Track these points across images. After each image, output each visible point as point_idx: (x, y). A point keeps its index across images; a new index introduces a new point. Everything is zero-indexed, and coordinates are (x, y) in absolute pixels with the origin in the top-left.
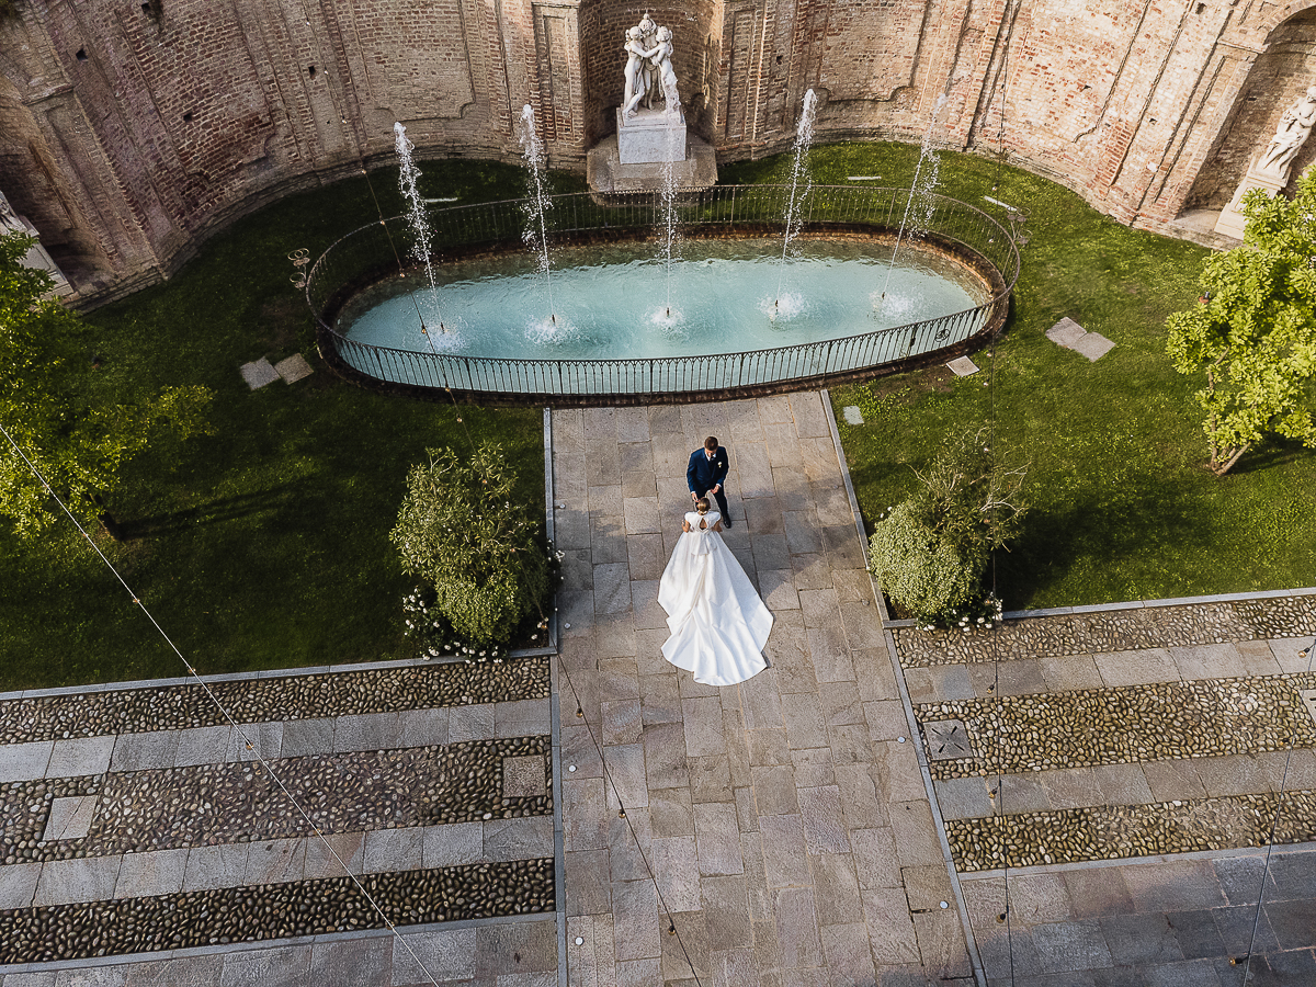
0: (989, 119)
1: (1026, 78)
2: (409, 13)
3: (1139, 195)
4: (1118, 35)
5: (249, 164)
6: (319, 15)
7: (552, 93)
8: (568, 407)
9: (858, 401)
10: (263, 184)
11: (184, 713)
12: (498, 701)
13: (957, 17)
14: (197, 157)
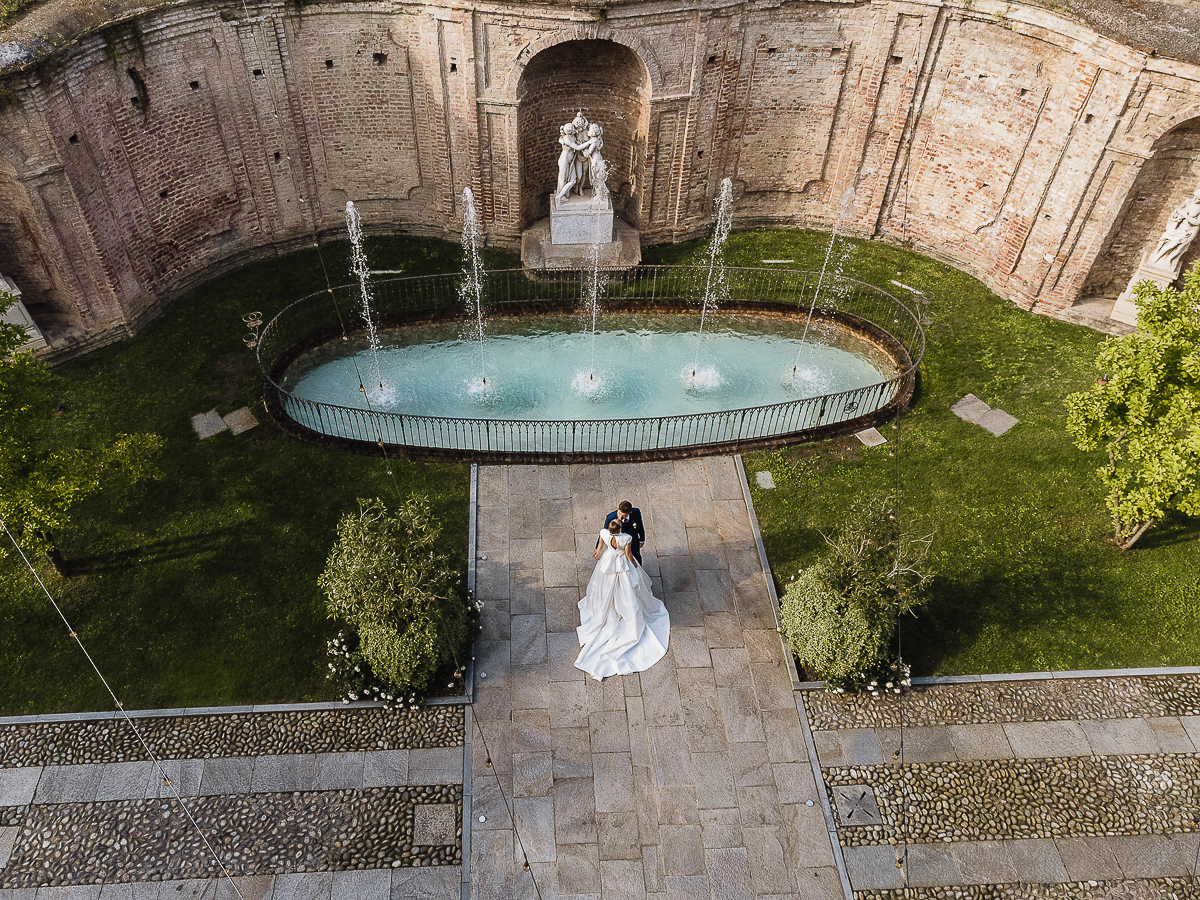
0: (895, 211)
1: (928, 176)
2: (367, 108)
3: (1038, 283)
4: (1013, 141)
5: (214, 236)
6: (286, 109)
7: (492, 180)
8: (494, 463)
9: (771, 467)
10: (226, 254)
11: (109, 747)
12: (413, 748)
13: (863, 121)
14: (169, 229)
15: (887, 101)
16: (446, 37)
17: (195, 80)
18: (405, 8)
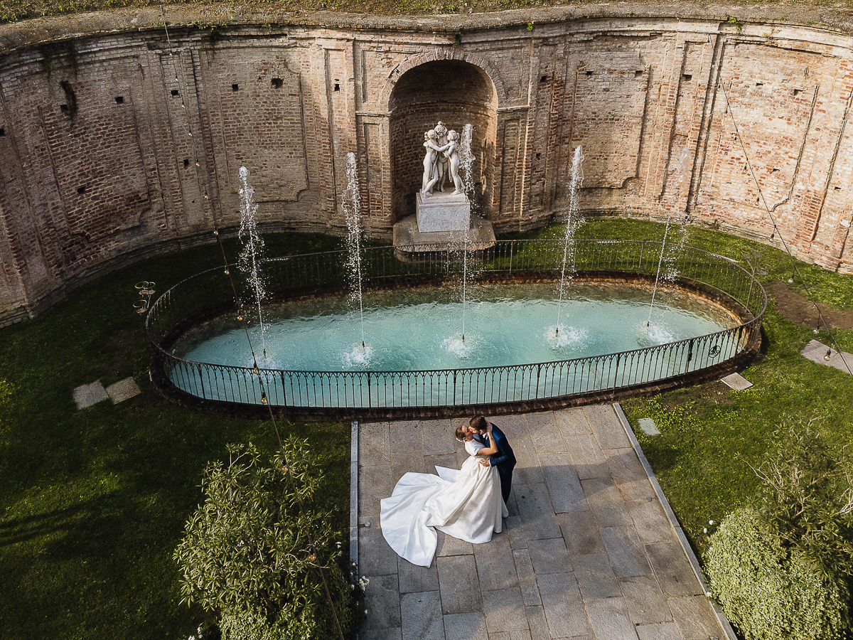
0: (700, 199)
1: (725, 168)
3: (838, 246)
4: (794, 131)
5: (125, 230)
6: (197, 123)
7: (368, 181)
8: (374, 420)
10: (133, 247)
13: (666, 127)
14: (83, 221)
15: (683, 110)
16: (331, 63)
17: (120, 95)
18: (299, 42)
